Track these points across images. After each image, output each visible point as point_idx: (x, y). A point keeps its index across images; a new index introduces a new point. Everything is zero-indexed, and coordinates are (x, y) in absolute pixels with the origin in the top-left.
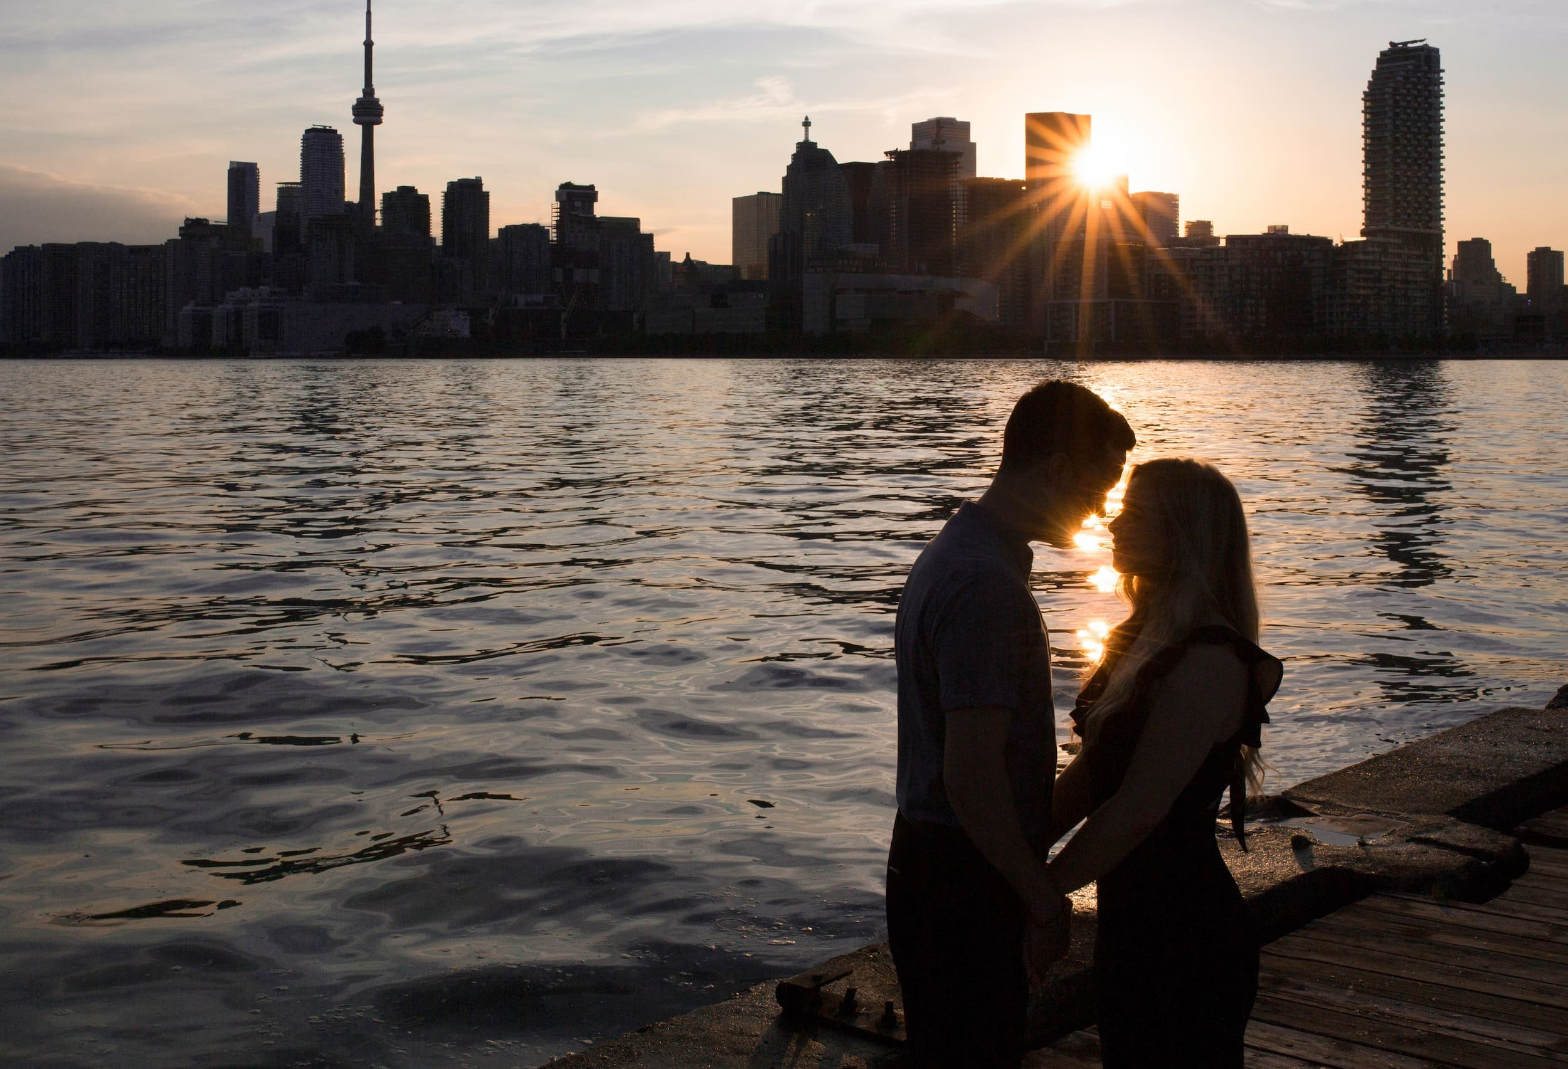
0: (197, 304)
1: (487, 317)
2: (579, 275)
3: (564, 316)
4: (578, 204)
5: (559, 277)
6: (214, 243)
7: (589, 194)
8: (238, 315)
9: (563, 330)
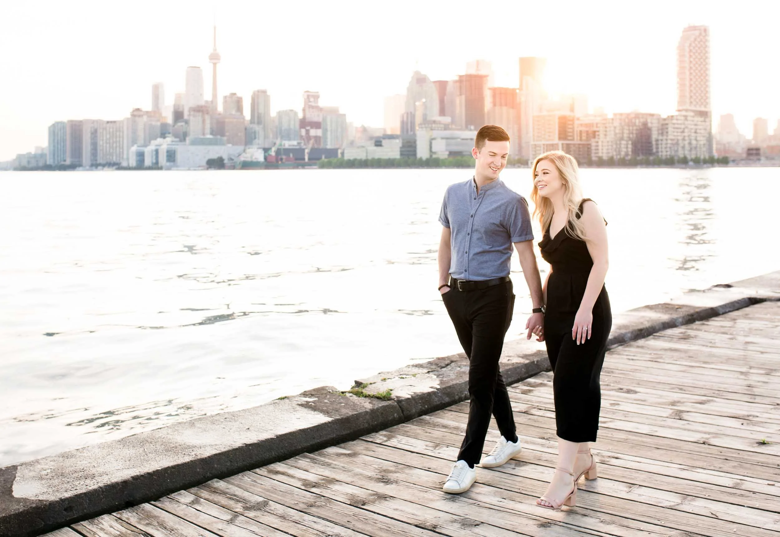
0: (138, 146)
1: (271, 152)
2: (313, 132)
3: (307, 151)
4: (312, 99)
5: (303, 132)
6: (145, 118)
7: (316, 97)
8: (157, 151)
9: (306, 158)
